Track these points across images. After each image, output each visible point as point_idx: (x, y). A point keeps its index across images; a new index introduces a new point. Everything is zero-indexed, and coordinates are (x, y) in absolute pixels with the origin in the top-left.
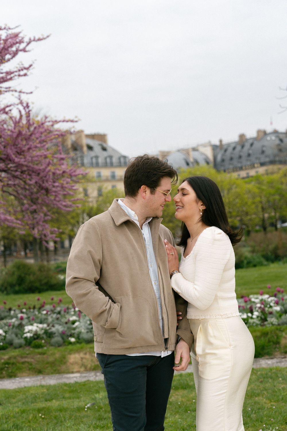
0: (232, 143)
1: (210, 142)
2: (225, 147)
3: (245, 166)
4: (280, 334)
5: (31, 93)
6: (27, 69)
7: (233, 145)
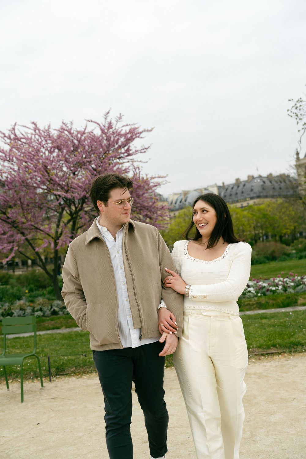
0: (231, 184)
1: (216, 184)
2: (226, 187)
3: (240, 200)
4: (297, 297)
5: (147, 162)
6: (146, 149)
7: (232, 186)
